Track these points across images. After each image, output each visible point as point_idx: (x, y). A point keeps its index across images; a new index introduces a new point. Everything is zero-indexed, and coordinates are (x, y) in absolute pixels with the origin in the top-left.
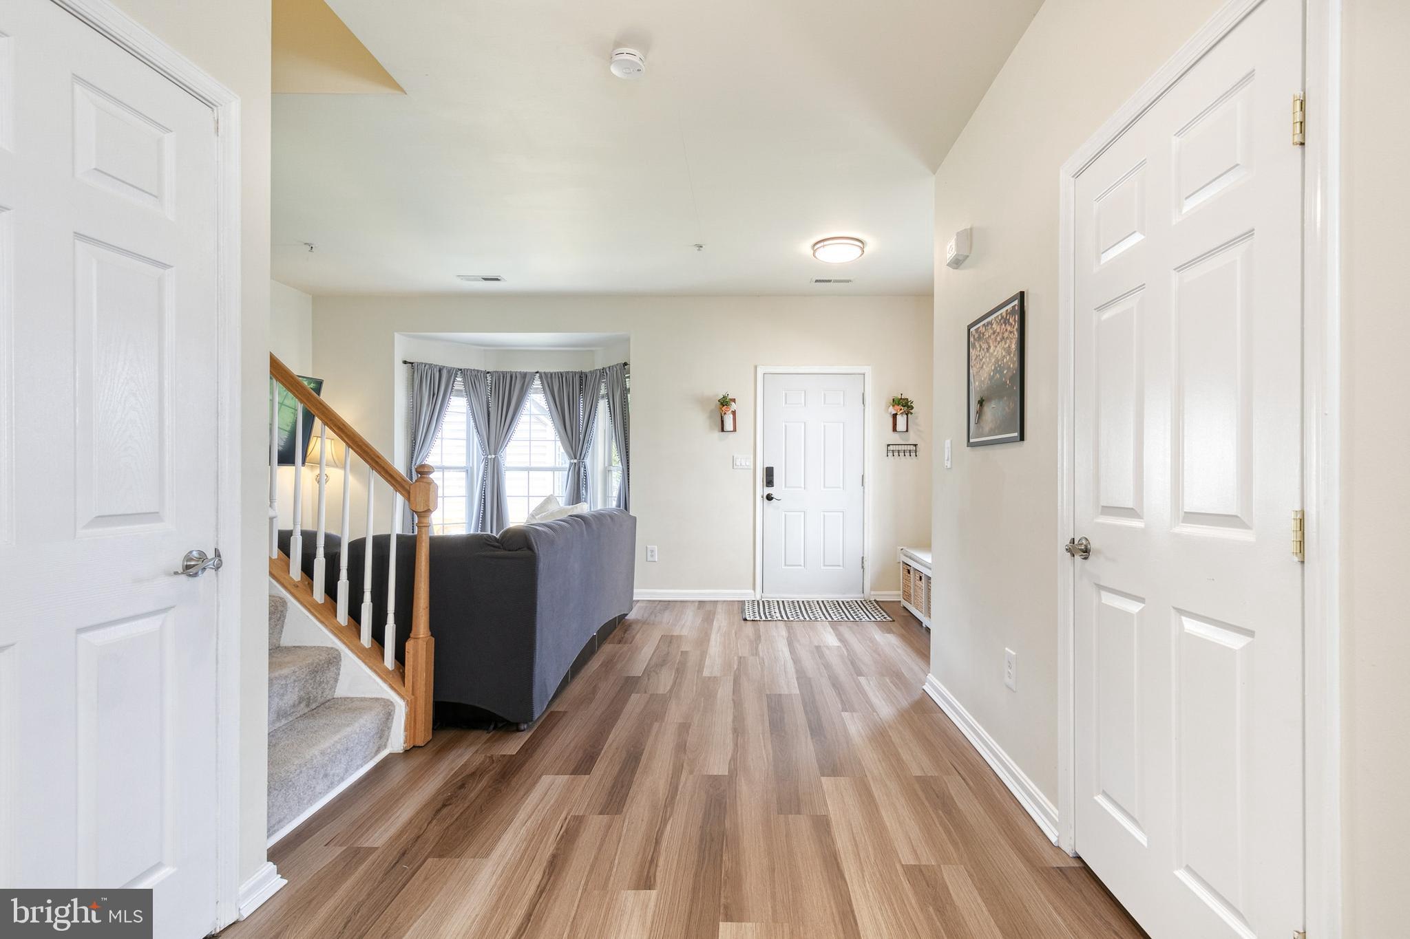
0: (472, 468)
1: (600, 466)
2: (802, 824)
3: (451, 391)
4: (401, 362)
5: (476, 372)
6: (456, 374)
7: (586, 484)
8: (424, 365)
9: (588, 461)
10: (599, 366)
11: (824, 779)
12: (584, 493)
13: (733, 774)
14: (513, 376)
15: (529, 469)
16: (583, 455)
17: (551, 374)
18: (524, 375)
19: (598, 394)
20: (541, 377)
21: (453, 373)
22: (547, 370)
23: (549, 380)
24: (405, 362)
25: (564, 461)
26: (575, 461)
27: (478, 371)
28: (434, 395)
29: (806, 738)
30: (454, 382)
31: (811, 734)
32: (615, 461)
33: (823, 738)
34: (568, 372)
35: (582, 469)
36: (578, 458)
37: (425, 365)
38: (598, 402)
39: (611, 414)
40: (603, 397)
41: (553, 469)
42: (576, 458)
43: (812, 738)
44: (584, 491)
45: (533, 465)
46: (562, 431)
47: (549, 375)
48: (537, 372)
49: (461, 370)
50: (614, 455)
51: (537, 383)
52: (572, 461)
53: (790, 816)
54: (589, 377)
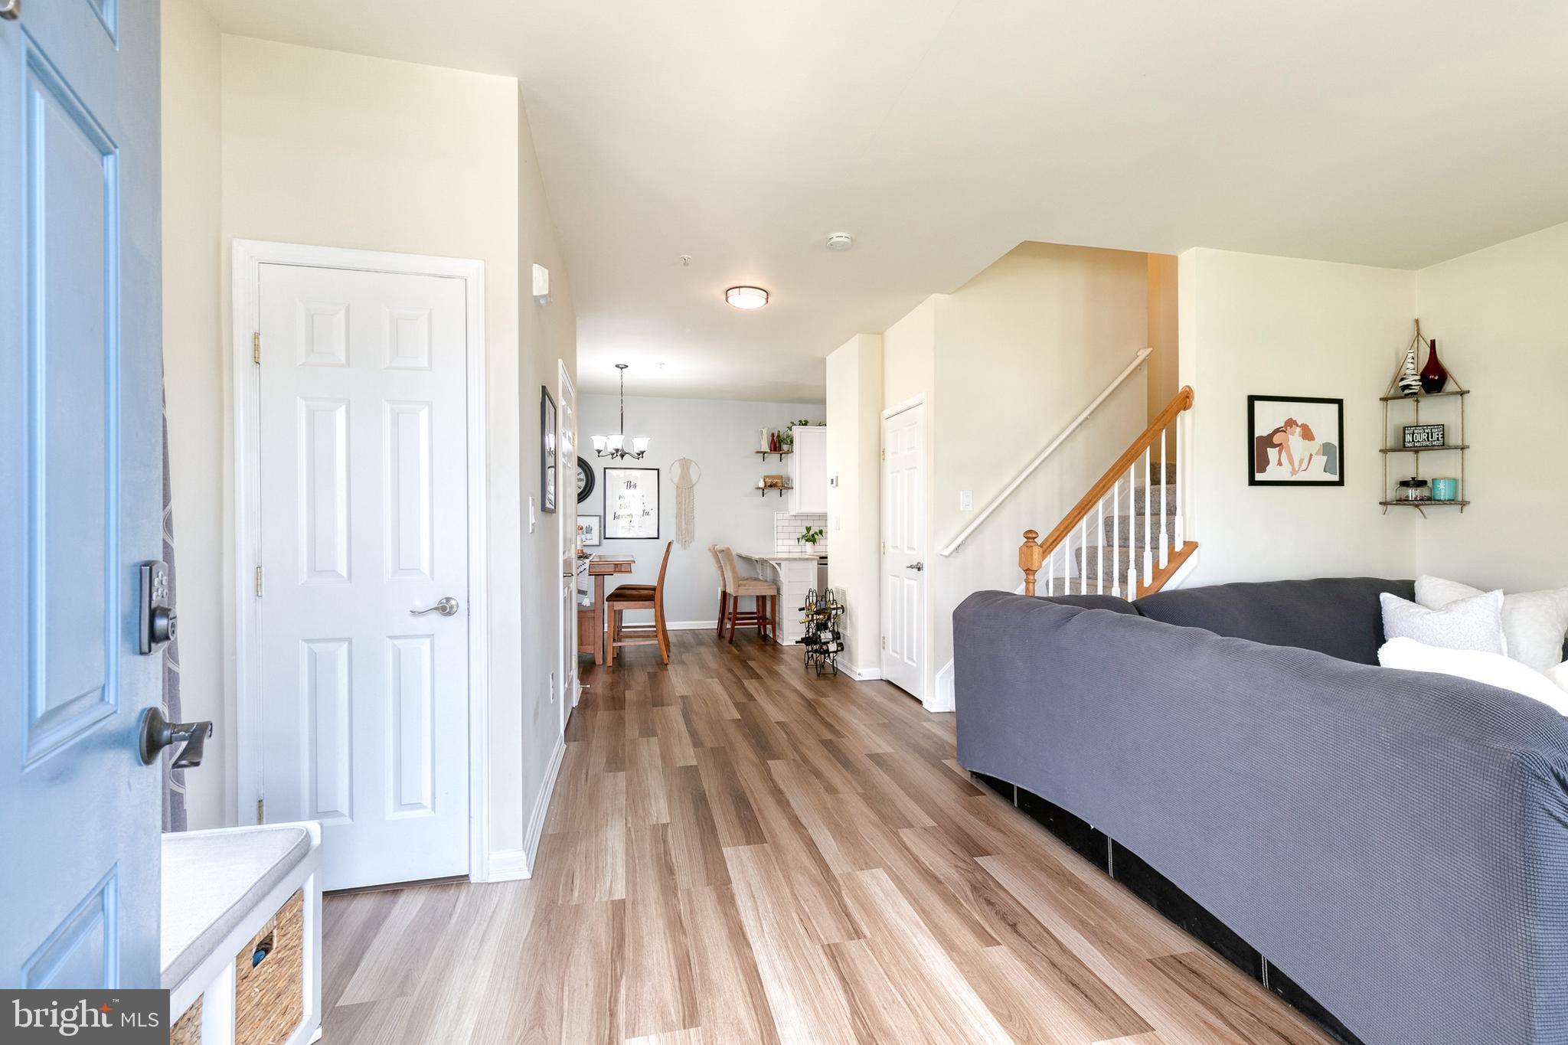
2: (709, 742)
11: (695, 763)
13: (764, 763)
29: (709, 791)
31: (705, 795)
33: (694, 792)
43: (704, 791)
53: (717, 746)
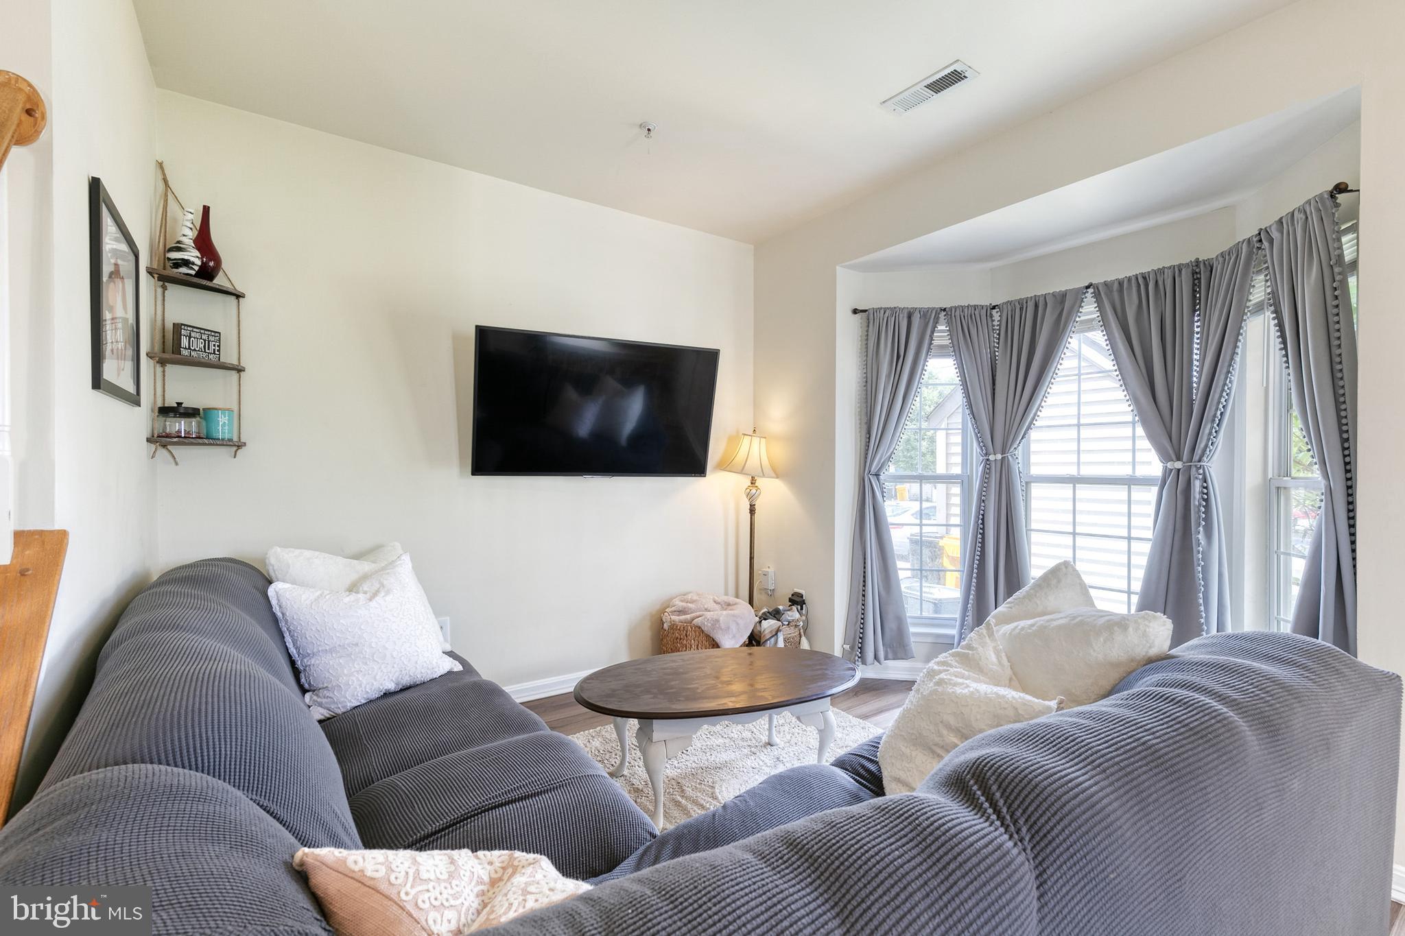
0: (970, 478)
1: (1251, 476)
3: (929, 349)
4: (850, 313)
5: (971, 310)
6: (936, 322)
7: (1208, 519)
8: (882, 312)
9: (1214, 466)
10: (1248, 231)
12: (1203, 541)
14: (1038, 304)
15: (1074, 481)
16: (1198, 451)
17: (1121, 283)
18: (1061, 298)
19: (1244, 299)
20: (1097, 295)
21: (930, 317)
22: (1111, 277)
23: (1116, 296)
24: (855, 311)
25: (1152, 464)
26: (1178, 465)
27: (975, 307)
28: (899, 358)
30: (933, 332)
32: (1299, 463)
34: (1161, 271)
35: (1197, 485)
36: (1185, 458)
37: (885, 310)
38: (1243, 320)
39: (1284, 342)
40: (1259, 308)
41: (1130, 482)
42: (1179, 458)
44: (1201, 537)
45: (1086, 471)
46: (1146, 401)
47: (1116, 286)
48: (1087, 287)
49: (945, 310)
50: (1295, 450)
51: (1089, 309)
52: (1169, 465)
54: (1218, 268)
